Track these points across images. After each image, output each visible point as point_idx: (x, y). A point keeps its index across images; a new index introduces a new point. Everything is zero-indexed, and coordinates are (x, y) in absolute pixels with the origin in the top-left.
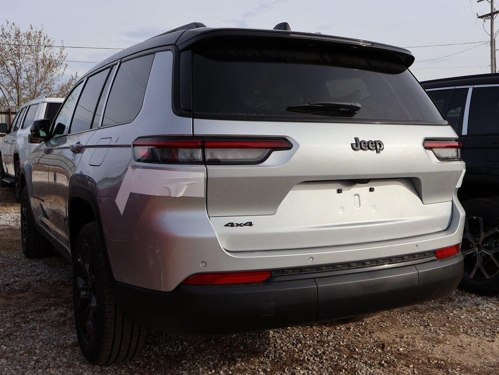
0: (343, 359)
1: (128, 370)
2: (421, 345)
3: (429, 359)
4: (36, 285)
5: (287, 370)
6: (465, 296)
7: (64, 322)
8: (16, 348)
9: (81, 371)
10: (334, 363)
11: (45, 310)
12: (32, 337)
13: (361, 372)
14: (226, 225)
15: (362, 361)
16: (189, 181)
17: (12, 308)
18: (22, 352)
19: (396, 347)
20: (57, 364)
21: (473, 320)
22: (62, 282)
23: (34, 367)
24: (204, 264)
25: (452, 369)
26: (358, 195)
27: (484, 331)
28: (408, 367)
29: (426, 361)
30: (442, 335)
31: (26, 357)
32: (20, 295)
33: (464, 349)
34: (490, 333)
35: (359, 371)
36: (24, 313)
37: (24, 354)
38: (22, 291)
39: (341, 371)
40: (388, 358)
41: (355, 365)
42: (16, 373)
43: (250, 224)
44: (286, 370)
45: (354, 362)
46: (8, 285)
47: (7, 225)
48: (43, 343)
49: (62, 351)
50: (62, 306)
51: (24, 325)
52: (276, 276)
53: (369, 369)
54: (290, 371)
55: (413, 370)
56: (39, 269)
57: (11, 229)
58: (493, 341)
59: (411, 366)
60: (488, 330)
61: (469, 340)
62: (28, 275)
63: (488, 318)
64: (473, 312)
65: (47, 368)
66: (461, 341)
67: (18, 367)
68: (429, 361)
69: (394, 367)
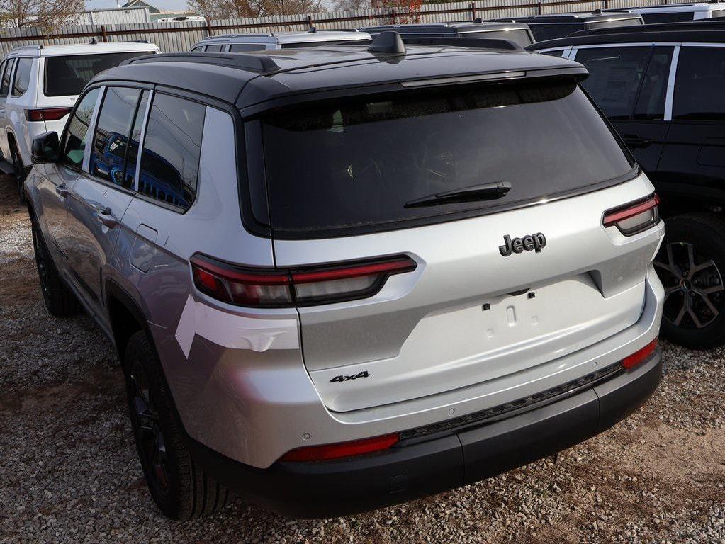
0: (502, 484)
1: (219, 524)
2: (607, 448)
3: (616, 473)
4: (74, 370)
5: (428, 509)
6: (667, 351)
7: (122, 440)
8: (64, 495)
9: (157, 529)
10: (491, 492)
11: (93, 420)
12: (84, 473)
13: (526, 504)
14: (333, 380)
15: (528, 485)
16: (275, 331)
17: (48, 418)
18: (73, 502)
19: (572, 456)
20: (124, 520)
21: (677, 399)
22: (110, 361)
23: (94, 527)
24: (307, 436)
25: (648, 490)
26: (512, 307)
27: (692, 418)
28: (589, 490)
29: (613, 477)
30: (635, 428)
31: (80, 509)
32: (55, 390)
33: (664, 450)
34: (700, 420)
35: (524, 504)
36: (65, 426)
37: (77, 505)
38: (56, 383)
39: (500, 505)
40: (562, 476)
41: (518, 493)
42: (71, 540)
43: (366, 374)
44: (426, 509)
45: (516, 488)
46: (35, 373)
47: (16, 254)
48: (100, 482)
49: (127, 496)
50: (116, 411)
51: (69, 452)
52: (405, 439)
53: (537, 499)
54: (432, 510)
55: (596, 496)
56: (74, 337)
57: (22, 260)
58: (703, 434)
59: (593, 489)
60: (697, 417)
61: (671, 433)
62: (61, 353)
63: (698, 392)
64: (678, 384)
65: (110, 531)
66: (661, 437)
67: (73, 530)
68: (617, 477)
69: (570, 492)
